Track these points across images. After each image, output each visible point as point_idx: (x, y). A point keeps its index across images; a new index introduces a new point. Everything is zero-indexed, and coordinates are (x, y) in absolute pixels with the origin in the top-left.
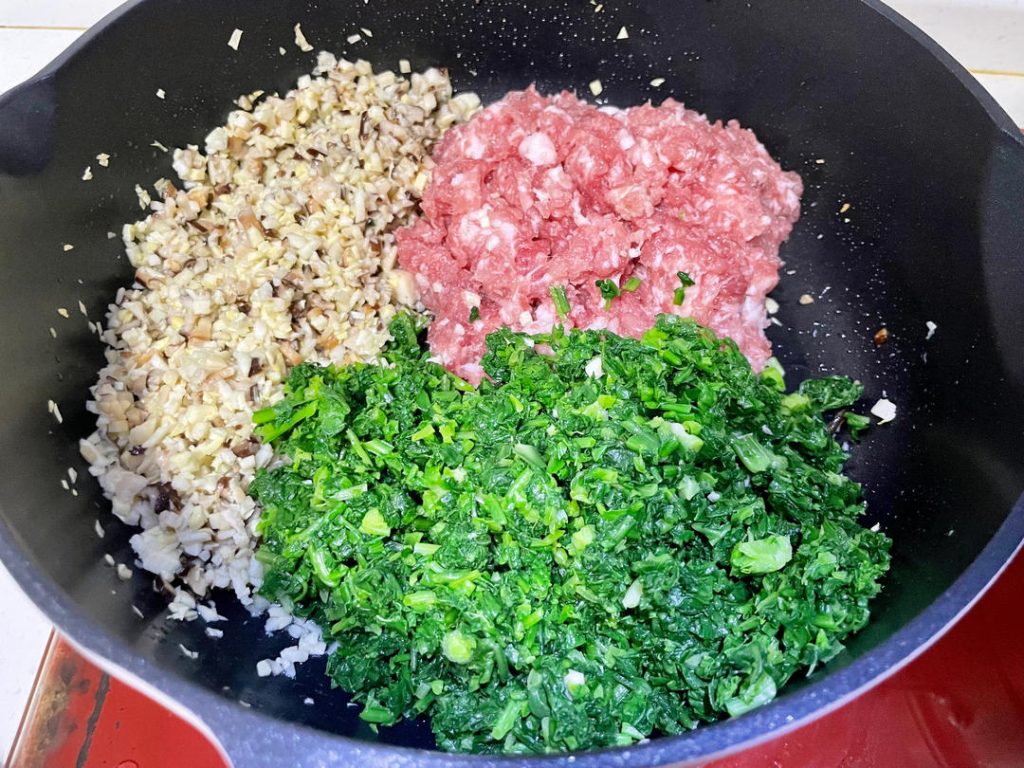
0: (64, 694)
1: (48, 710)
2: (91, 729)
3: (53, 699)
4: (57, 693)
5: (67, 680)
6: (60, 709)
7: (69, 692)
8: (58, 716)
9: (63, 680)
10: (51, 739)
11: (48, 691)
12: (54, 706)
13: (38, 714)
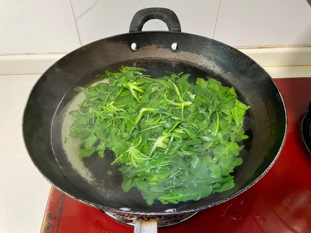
0: (51, 221)
1: (47, 224)
2: (58, 227)
3: (48, 222)
4: (49, 220)
5: (51, 217)
6: (50, 224)
7: (52, 220)
8: (50, 225)
9: (50, 218)
10: (49, 231)
11: (47, 220)
12: (49, 223)
13: (45, 226)
